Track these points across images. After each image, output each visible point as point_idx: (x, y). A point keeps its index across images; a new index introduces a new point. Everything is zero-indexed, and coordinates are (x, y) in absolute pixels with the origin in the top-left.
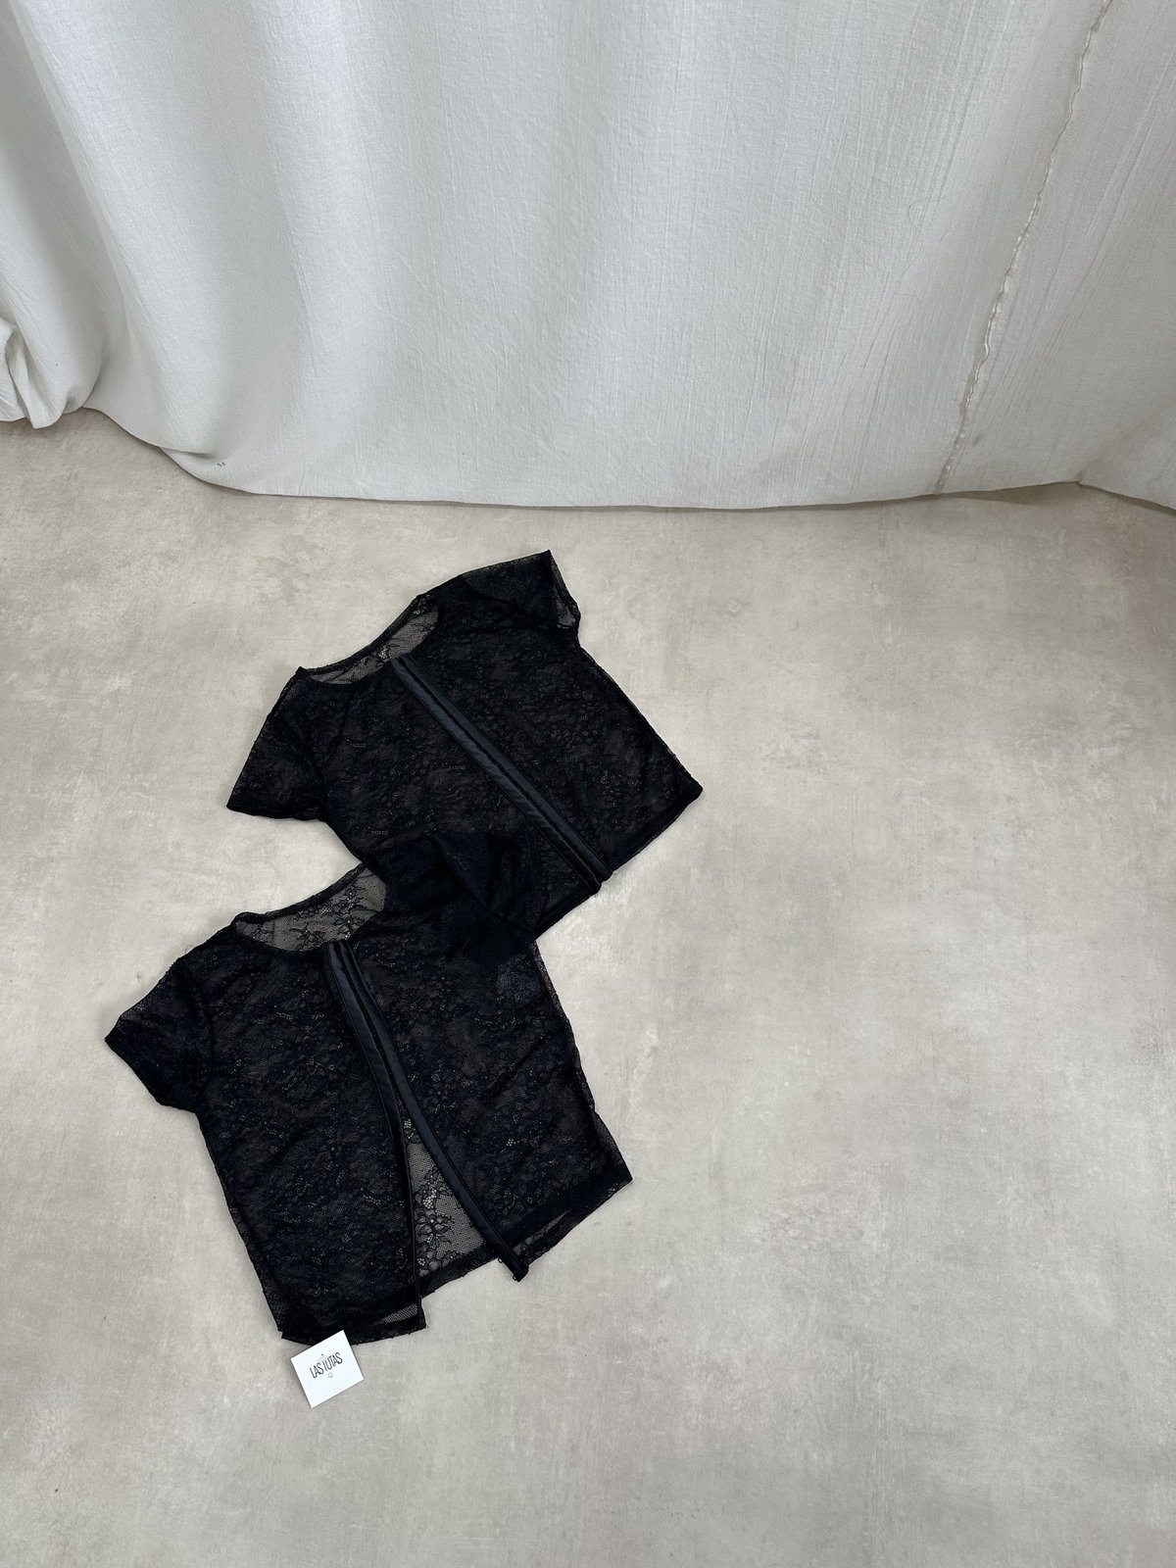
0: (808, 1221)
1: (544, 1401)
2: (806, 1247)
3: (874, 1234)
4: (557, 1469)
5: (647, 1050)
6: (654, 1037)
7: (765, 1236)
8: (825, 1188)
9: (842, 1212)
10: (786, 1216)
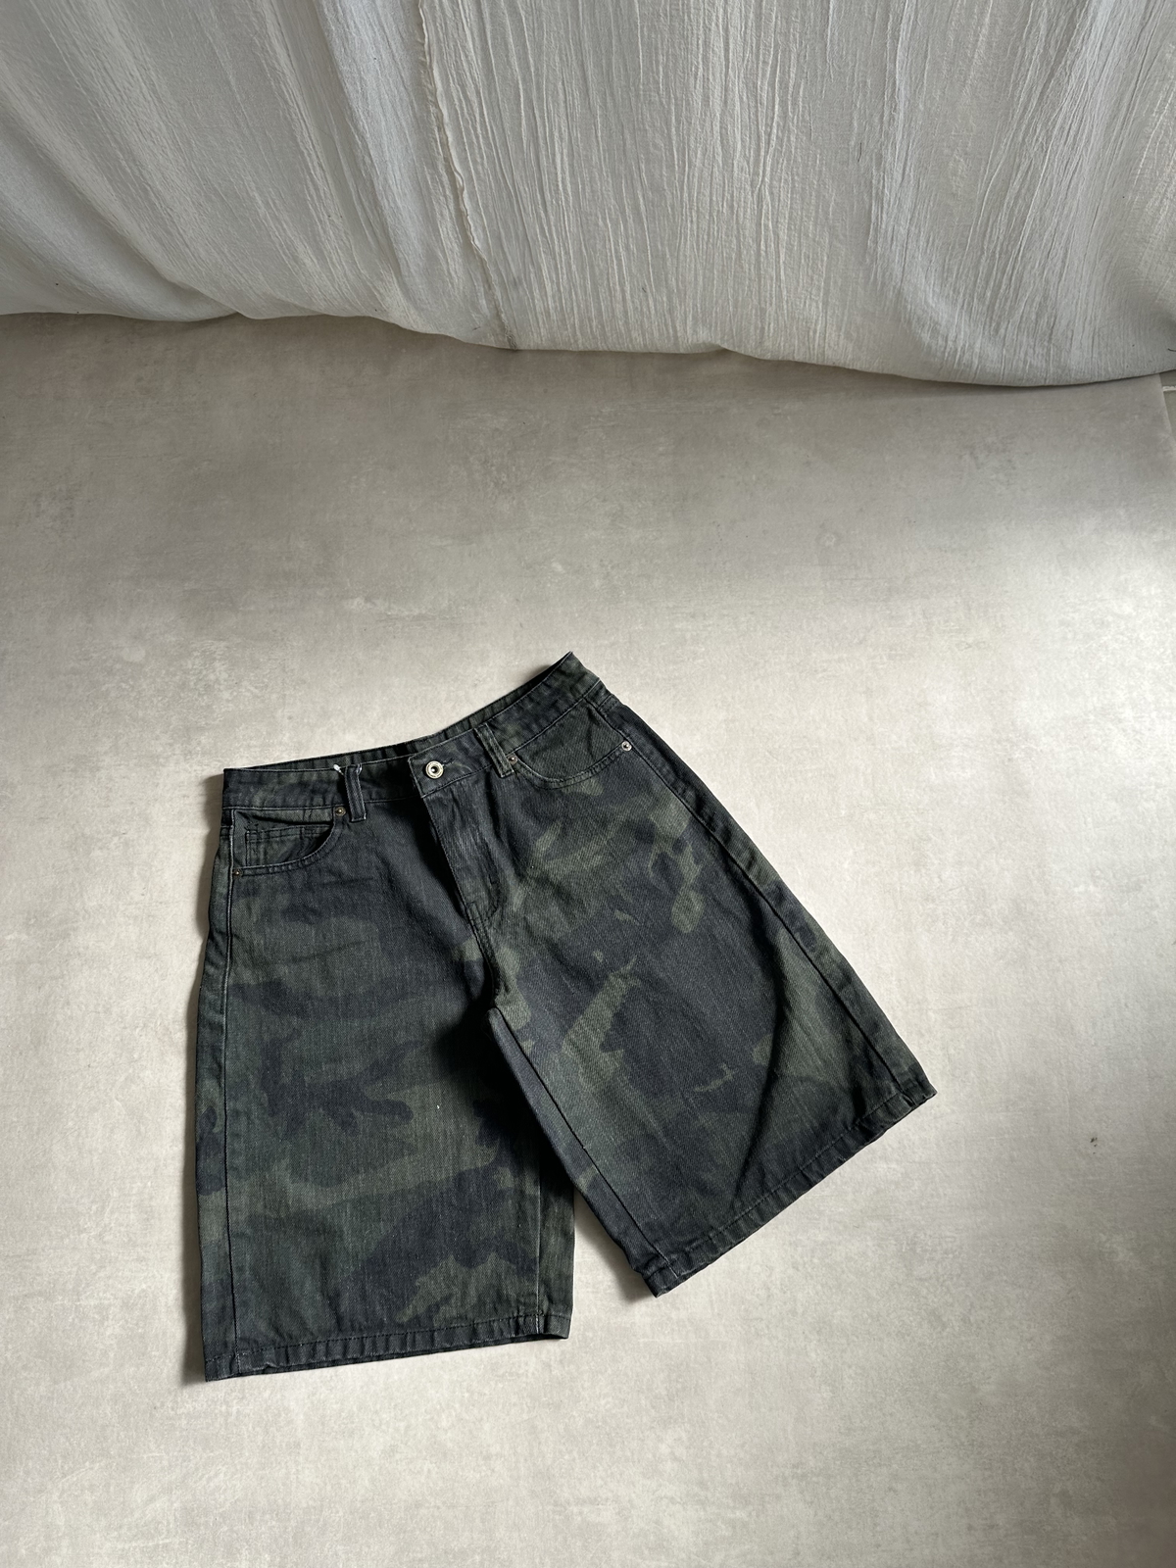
0: (493, 468)
1: (663, 644)
2: (514, 469)
4: (709, 625)
5: (369, 605)
6: (356, 601)
7: (510, 498)
8: (467, 458)
9: (482, 444)
10: (492, 484)
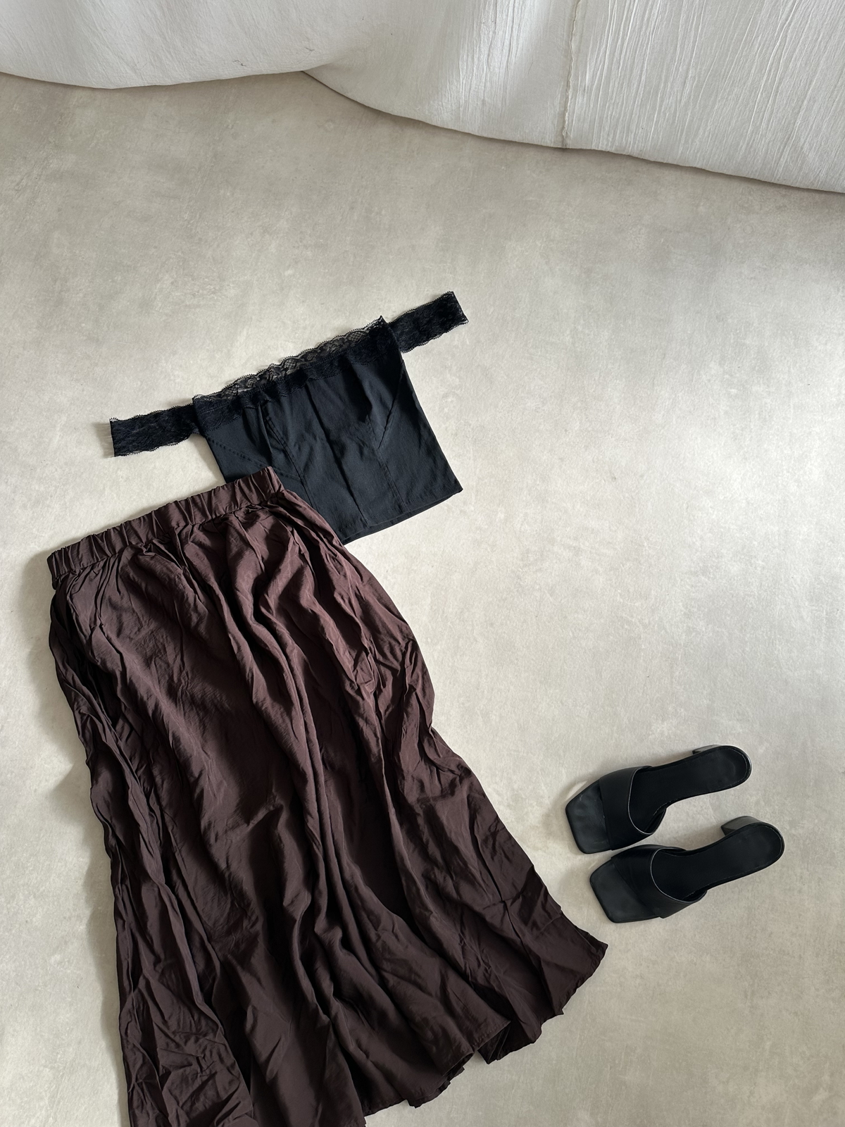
3: (165, 282)
7: (227, 288)
8: (186, 305)
9: (179, 294)
